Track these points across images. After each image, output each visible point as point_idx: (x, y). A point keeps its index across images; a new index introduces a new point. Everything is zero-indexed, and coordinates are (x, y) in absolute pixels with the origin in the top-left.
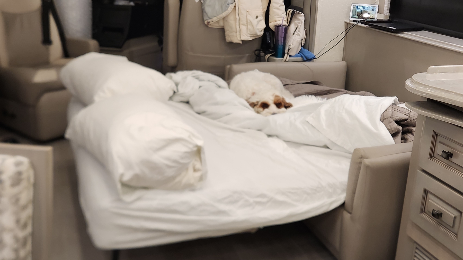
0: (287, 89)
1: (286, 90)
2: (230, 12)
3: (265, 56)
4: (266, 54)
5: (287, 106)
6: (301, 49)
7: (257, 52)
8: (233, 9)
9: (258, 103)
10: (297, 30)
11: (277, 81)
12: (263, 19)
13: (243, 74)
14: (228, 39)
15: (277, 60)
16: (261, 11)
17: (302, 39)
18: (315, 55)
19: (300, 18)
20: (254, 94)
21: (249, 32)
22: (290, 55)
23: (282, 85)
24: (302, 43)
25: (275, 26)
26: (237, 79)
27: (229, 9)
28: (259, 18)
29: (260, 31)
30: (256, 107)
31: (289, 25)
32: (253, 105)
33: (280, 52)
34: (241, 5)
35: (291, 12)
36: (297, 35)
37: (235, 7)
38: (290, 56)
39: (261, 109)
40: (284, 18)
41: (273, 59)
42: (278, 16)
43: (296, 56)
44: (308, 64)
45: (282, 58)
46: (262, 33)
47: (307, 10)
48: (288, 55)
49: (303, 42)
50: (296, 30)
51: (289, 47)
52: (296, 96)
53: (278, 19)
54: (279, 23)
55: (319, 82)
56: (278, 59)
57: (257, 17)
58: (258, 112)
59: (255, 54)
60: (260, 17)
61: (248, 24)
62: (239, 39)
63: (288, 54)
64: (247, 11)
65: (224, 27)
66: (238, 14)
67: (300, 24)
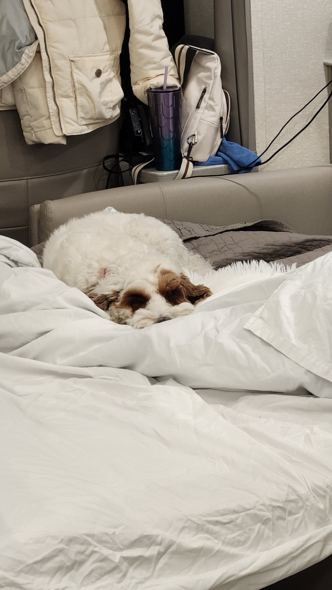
0: (196, 250)
1: (192, 253)
2: (27, 66)
3: (131, 169)
4: (133, 165)
5: (197, 295)
6: (222, 143)
7: (108, 163)
8: (33, 57)
9: (118, 296)
10: (206, 96)
11: (165, 233)
12: (114, 76)
13: (75, 223)
14: (30, 137)
15: (162, 176)
16: (108, 56)
17: (221, 119)
18: (259, 155)
19: (210, 64)
20: (104, 272)
21: (81, 114)
22: (194, 160)
23: (181, 240)
24: (223, 127)
25: (149, 91)
26: (58, 238)
27: (23, 61)
28: (104, 76)
29: (110, 108)
30: (112, 307)
31: (184, 86)
32: (105, 302)
33: (169, 156)
34: (53, 47)
35: (184, 52)
36: (206, 108)
37: (38, 52)
38: (196, 163)
39: (127, 311)
40: (169, 69)
41: (152, 175)
42: (154, 66)
43: (211, 162)
44: (244, 179)
45: (176, 172)
46: (118, 111)
47: (226, 43)
48: (188, 161)
49: (225, 126)
50: (202, 97)
51: (190, 141)
52: (218, 266)
53: (152, 73)
54: (158, 83)
55: (276, 223)
56: (166, 173)
57: (99, 73)
58: (120, 321)
59: (105, 168)
60: (107, 71)
61: (77, 92)
62: (58, 133)
63: (191, 159)
64: (72, 61)
65: (15, 106)
66: (48, 69)
67: (211, 79)
